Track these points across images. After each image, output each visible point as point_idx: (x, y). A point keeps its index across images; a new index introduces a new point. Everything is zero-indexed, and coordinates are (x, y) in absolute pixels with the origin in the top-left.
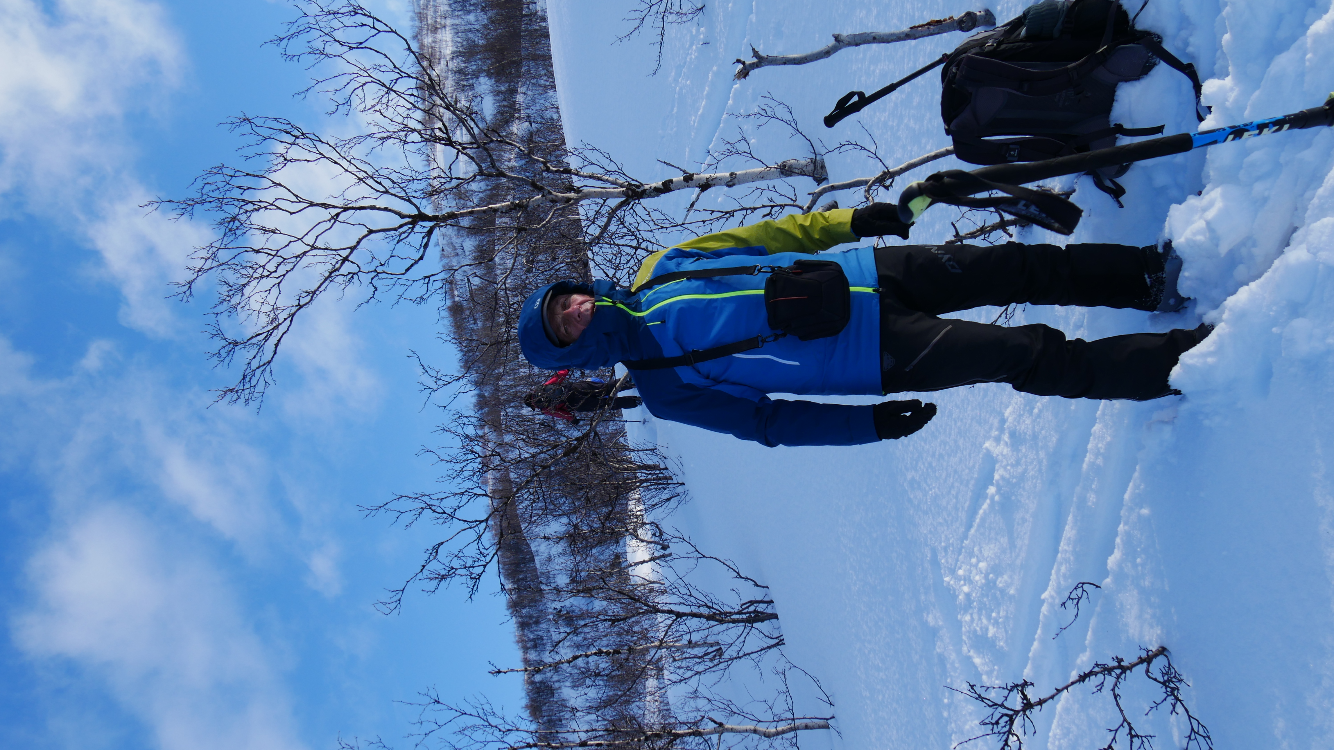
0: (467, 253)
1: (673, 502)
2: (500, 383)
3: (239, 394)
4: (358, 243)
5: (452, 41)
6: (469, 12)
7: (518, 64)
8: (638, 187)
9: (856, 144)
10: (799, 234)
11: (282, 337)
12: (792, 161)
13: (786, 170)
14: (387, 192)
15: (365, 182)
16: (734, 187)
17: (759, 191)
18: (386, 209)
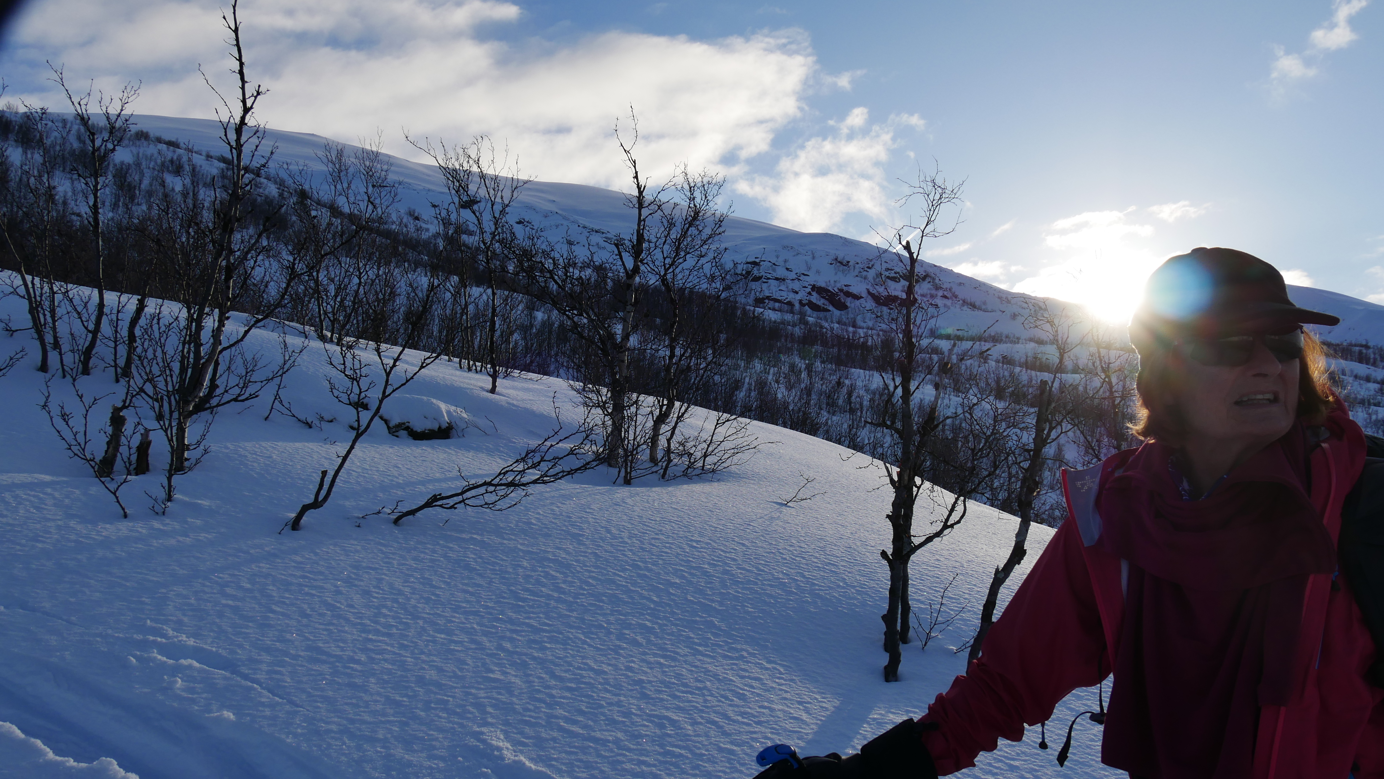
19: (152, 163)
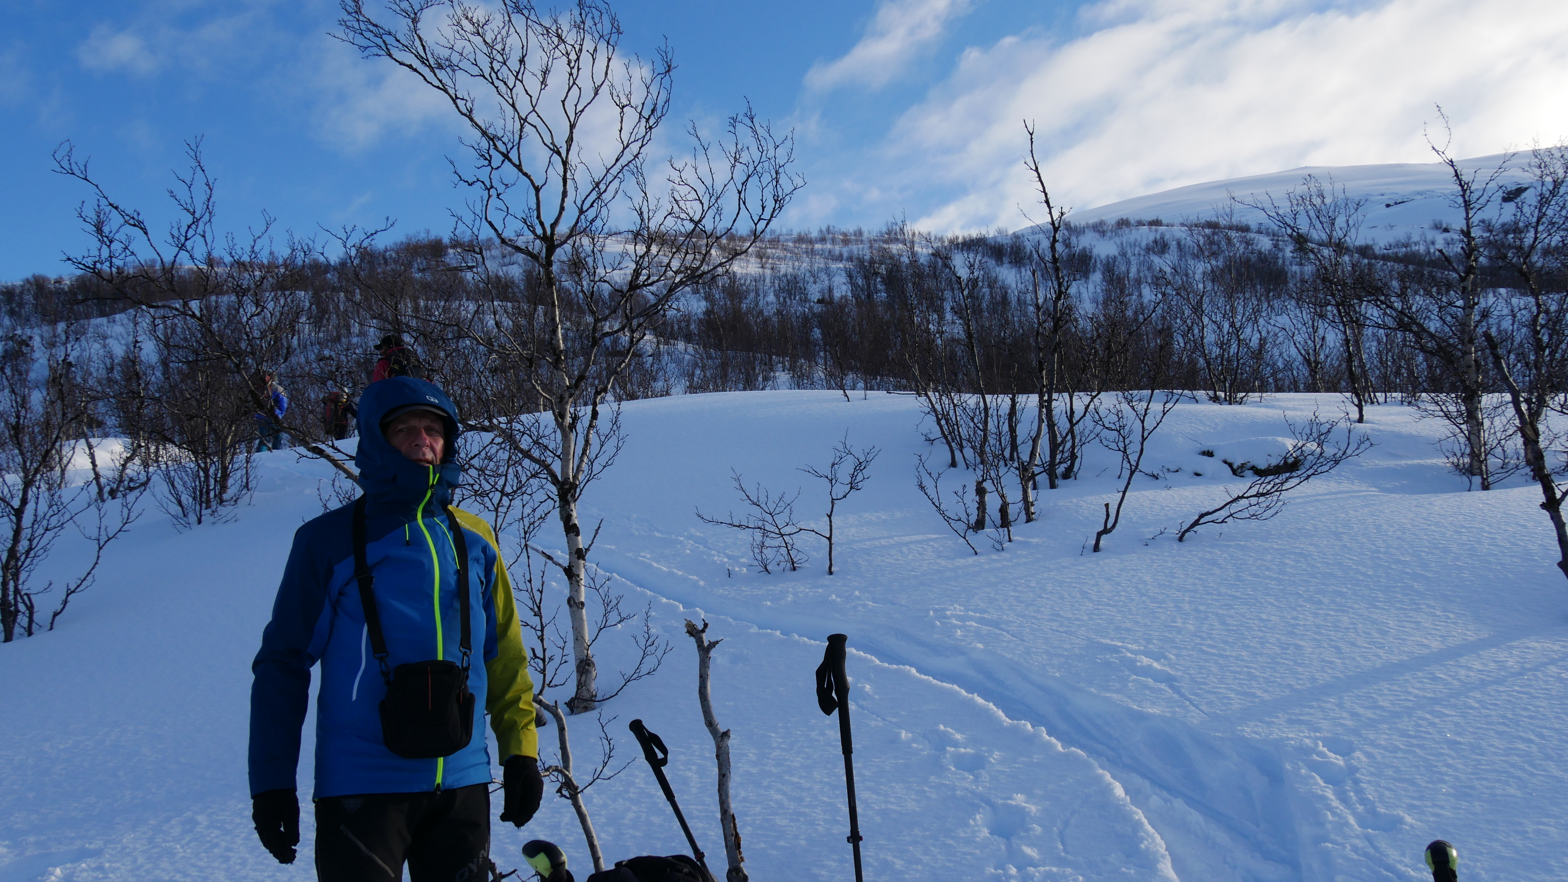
0: (505, 268)
1: (175, 509)
2: (342, 294)
3: (354, 15)
4: (525, 174)
5: (747, 274)
6: (777, 296)
7: (718, 346)
8: (573, 496)
9: (609, 757)
10: (509, 696)
11: (420, 74)
12: (594, 673)
13: (584, 666)
14: (582, 212)
15: (594, 189)
16: (568, 607)
17: (562, 645)
18: (562, 208)
19: (1137, 249)
